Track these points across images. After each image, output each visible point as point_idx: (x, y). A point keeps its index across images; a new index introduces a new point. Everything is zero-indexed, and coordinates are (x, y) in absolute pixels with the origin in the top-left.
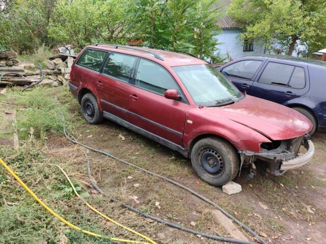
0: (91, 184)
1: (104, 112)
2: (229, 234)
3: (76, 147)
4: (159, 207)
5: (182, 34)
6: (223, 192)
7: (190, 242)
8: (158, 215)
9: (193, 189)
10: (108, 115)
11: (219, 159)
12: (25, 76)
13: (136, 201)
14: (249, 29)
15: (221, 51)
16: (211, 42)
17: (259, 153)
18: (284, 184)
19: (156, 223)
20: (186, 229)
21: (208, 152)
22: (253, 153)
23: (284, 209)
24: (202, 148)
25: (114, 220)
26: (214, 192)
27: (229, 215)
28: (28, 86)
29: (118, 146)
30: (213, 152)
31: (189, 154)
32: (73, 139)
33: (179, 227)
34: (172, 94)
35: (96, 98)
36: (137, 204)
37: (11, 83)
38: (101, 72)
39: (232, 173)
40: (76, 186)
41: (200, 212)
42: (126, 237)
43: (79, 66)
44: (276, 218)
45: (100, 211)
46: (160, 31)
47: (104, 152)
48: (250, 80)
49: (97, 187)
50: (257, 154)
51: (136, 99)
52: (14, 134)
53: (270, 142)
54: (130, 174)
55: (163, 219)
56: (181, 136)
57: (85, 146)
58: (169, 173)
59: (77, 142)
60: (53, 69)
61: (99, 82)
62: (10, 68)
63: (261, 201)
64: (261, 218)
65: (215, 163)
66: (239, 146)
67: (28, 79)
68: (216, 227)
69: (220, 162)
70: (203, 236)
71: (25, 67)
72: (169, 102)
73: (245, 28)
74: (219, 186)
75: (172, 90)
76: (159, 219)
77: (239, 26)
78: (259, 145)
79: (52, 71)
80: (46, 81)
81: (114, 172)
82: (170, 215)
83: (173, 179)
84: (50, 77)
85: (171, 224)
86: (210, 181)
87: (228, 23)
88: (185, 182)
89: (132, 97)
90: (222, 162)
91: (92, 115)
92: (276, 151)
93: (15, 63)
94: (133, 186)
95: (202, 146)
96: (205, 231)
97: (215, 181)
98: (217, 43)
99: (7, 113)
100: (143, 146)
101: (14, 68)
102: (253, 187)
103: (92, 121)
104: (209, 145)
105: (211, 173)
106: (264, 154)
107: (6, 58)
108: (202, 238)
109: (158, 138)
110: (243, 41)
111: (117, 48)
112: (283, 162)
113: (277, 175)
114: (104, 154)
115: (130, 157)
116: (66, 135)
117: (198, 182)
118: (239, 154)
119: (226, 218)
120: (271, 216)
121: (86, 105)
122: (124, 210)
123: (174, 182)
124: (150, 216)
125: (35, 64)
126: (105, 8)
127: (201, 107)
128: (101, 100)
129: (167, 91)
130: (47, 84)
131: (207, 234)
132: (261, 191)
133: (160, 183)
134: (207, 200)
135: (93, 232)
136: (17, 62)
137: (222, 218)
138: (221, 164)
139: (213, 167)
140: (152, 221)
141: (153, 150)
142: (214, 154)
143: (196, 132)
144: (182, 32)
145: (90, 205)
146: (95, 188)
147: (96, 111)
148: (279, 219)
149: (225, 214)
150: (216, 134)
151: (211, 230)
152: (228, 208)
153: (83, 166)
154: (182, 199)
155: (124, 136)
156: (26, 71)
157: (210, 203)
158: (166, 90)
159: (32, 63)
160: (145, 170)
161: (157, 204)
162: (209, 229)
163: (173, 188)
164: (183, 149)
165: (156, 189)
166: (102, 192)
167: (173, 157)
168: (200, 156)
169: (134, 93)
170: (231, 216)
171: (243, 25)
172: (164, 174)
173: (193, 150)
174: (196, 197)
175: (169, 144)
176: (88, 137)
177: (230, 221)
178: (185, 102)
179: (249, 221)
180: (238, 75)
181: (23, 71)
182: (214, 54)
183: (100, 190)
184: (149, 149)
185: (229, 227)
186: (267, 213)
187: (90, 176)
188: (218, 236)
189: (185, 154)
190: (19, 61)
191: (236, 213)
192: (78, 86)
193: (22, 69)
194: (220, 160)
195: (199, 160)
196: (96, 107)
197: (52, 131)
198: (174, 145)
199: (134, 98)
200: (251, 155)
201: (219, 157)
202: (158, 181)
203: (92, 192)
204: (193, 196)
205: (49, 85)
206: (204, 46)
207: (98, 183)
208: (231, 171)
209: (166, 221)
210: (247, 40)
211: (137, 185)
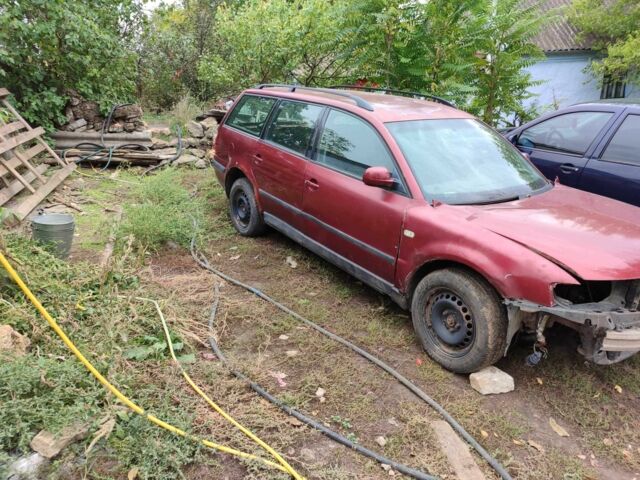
0: (208, 342)
1: (265, 213)
2: (454, 473)
3: (203, 275)
4: (323, 400)
5: (449, 66)
6: (470, 388)
7: (361, 475)
8: (314, 413)
9: (405, 374)
10: (271, 219)
11: (464, 315)
12: (152, 149)
13: (281, 381)
14: (612, 50)
15: (539, 99)
16: (517, 79)
17: (549, 305)
18: (624, 387)
19: (305, 427)
20: (362, 448)
21: (444, 299)
22: (537, 305)
23: (606, 441)
24: (433, 291)
25: (226, 411)
26: (451, 384)
27: (466, 434)
28: (153, 167)
29: (280, 278)
30: (454, 299)
31: (409, 301)
32: (202, 260)
33: (349, 442)
34: (377, 176)
35: (252, 188)
36: (282, 389)
37: (126, 160)
38: (262, 138)
39: (490, 346)
40: (176, 340)
41: (404, 421)
42: (235, 445)
43: (229, 128)
44: (583, 457)
45: (204, 391)
46: (403, 60)
47: (250, 288)
48: (582, 154)
49: (216, 348)
50: (544, 308)
51: (315, 188)
52: (108, 245)
53: (578, 283)
54: (286, 331)
55: (321, 423)
56: (393, 264)
57: (221, 274)
58: (362, 337)
59: (207, 266)
60: (201, 138)
61: (259, 156)
62: (129, 135)
63: (556, 416)
64: (543, 451)
65: (458, 325)
66: (505, 290)
67: (155, 154)
68: (429, 455)
69: (467, 322)
70: (393, 468)
71: (153, 134)
72: (374, 194)
73: (605, 48)
74: (464, 375)
75: (379, 169)
76: (312, 422)
77: (590, 46)
78: (551, 288)
79: (198, 140)
80: (185, 158)
81: (257, 325)
82: (338, 418)
83: (368, 351)
84: (194, 151)
85: (334, 434)
86: (446, 361)
87: (564, 41)
88: (391, 358)
89: (308, 185)
90: (470, 321)
91: (245, 220)
92: (596, 307)
93: (138, 126)
94: (284, 355)
95: (432, 287)
96: (401, 459)
97: (455, 363)
98: (530, 81)
99: (107, 211)
100: (327, 281)
101: (135, 134)
102: (544, 384)
103: (246, 231)
104: (446, 285)
105: (450, 345)
106: (563, 309)
107: (124, 119)
108: (392, 472)
109: (352, 266)
110: (601, 77)
111: (293, 90)
112: (608, 333)
113: (600, 362)
114: (249, 290)
115: (296, 299)
116: (193, 253)
117: (419, 361)
118: (505, 306)
119: (458, 439)
120: (571, 451)
121: (237, 201)
122: (251, 394)
123: (368, 355)
124: (297, 413)
125: (172, 128)
126: (299, 21)
127: (436, 204)
128: (260, 190)
129: (368, 170)
130: (185, 163)
131: (404, 466)
132: (559, 395)
133: (339, 354)
134: (427, 398)
135: (173, 425)
136: (141, 124)
137: (450, 438)
138: (469, 326)
139: (453, 332)
140: (298, 423)
141: (346, 290)
142: (455, 303)
143: (420, 256)
144: (452, 60)
145: (191, 377)
146: (212, 350)
147: (252, 212)
148: (588, 460)
149: (458, 432)
150: (459, 261)
151: (416, 458)
152: (469, 420)
153: (204, 309)
154: (374, 390)
155: (298, 260)
156: (155, 140)
157: (431, 406)
158: (367, 167)
159: (167, 126)
160: (317, 327)
161: (320, 392)
162: (413, 456)
163: (363, 366)
164: (397, 290)
165: (326, 364)
166: (222, 358)
167: (381, 308)
168: (430, 306)
169: (313, 176)
170: (470, 438)
171: (601, 43)
172: (352, 338)
173: (416, 295)
174: (406, 390)
175: (372, 280)
176: (232, 258)
177: (466, 447)
178: (404, 194)
179: (509, 454)
180: (558, 146)
181: (149, 140)
182: (524, 105)
183: (219, 353)
184: (337, 289)
185: (458, 459)
186: (560, 444)
187: (210, 328)
188: (427, 472)
189: (401, 301)
190: (146, 124)
191: (484, 434)
192: (225, 166)
193: (149, 136)
194: (468, 318)
195: (428, 316)
196: (253, 203)
197: (171, 244)
198: (381, 282)
199: (312, 186)
200: (533, 310)
201: (465, 310)
202: (337, 350)
203: (205, 355)
204: (401, 387)
205: (188, 165)
206: (500, 89)
207: (221, 340)
208: (487, 343)
209: (327, 427)
210: (609, 76)
211: (292, 353)
